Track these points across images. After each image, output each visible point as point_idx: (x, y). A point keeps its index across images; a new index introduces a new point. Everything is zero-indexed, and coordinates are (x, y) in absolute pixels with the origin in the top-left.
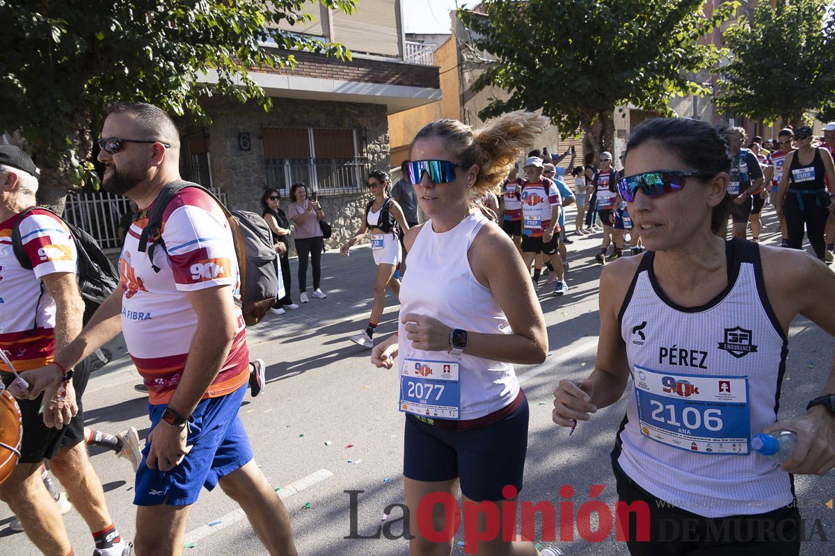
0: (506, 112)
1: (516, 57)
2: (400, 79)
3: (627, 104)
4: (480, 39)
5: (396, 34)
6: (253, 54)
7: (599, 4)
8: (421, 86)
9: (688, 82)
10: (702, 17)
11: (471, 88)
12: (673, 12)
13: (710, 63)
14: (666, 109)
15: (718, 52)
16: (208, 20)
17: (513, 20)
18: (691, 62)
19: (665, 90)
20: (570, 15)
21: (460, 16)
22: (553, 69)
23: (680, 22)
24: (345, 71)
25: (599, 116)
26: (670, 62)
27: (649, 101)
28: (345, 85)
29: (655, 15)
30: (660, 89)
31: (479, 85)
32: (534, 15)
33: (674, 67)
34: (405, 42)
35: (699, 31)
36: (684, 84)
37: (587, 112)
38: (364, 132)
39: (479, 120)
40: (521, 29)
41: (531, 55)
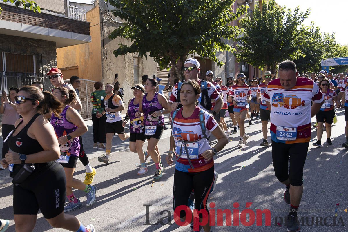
0: (130, 53)
1: (135, 22)
2: (66, 28)
3: (195, 54)
4: (115, 10)
5: (64, 1)
8: (78, 33)
10: (232, 11)
11: (109, 37)
12: (219, 7)
13: (236, 36)
14: (214, 58)
15: (240, 30)
19: (214, 48)
23: (222, 13)
24: (29, 18)
25: (180, 58)
26: (217, 33)
27: (206, 52)
29: (210, 8)
30: (211, 46)
31: (113, 36)
33: (219, 36)
34: (69, 6)
35: (230, 18)
36: (224, 45)
37: (174, 56)
38: (41, 58)
39: (114, 56)
40: (138, 7)
41: (144, 21)
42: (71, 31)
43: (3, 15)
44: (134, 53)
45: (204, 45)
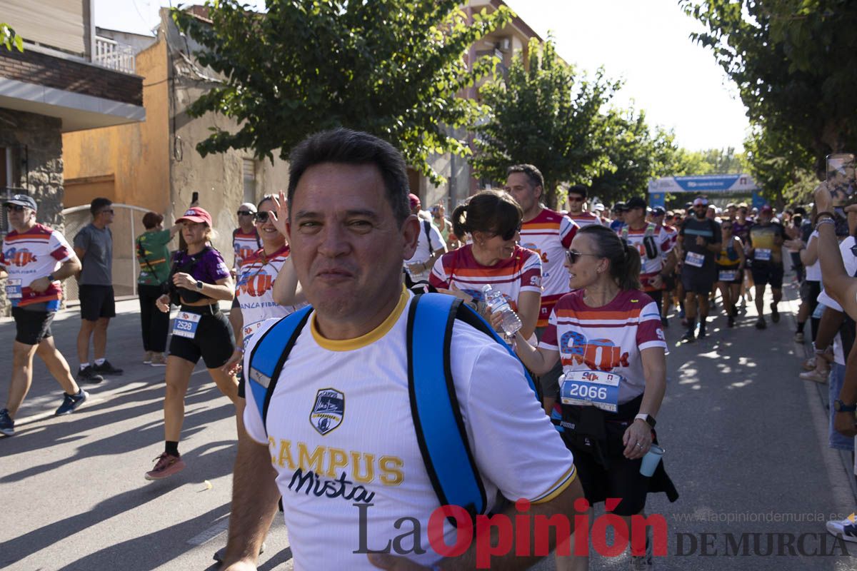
0: (235, 148)
1: (248, 80)
2: (86, 86)
4: (202, 52)
5: (82, 25)
7: (354, 33)
8: (116, 99)
9: (448, 138)
10: (464, 69)
12: (434, 57)
13: (471, 120)
14: (424, 166)
15: (479, 108)
17: (245, 34)
18: (453, 117)
19: (423, 144)
20: (317, 39)
21: (175, 17)
22: (296, 101)
23: (441, 70)
26: (430, 112)
27: (406, 154)
28: (4, 83)
29: (415, 57)
30: (418, 141)
31: (198, 109)
32: (273, 32)
33: (434, 120)
34: (94, 37)
35: (459, 83)
36: (445, 140)
38: (24, 152)
39: (197, 155)
40: (256, 46)
41: (268, 80)
42: (97, 96)
44: (246, 151)
45: (403, 138)
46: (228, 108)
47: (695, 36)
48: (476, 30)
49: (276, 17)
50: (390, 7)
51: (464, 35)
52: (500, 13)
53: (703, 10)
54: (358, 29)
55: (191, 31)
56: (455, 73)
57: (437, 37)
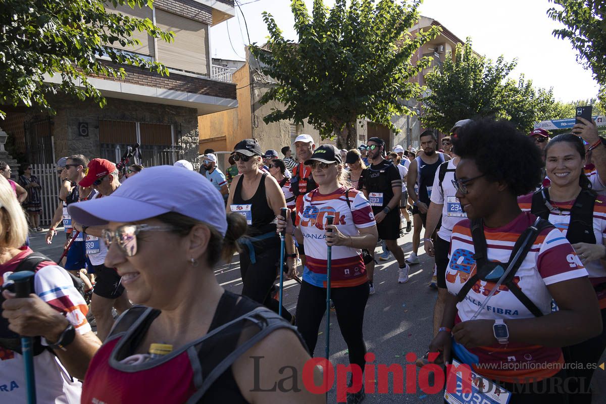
0: (284, 119)
1: (290, 81)
2: (207, 91)
3: (364, 119)
4: (265, 67)
5: (205, 59)
6: (92, 65)
7: (345, 50)
8: (223, 97)
9: (402, 107)
10: (410, 65)
11: (259, 101)
12: (392, 60)
13: (415, 95)
14: (389, 123)
15: (420, 88)
16: (55, 37)
17: (288, 56)
18: (404, 94)
19: (388, 111)
20: (326, 56)
21: (252, 50)
22: (315, 91)
23: (397, 67)
24: (165, 82)
25: (346, 125)
26: (391, 92)
27: (378, 117)
28: (165, 92)
29: (381, 61)
30: (385, 110)
31: (265, 99)
32: (302, 54)
33: (393, 96)
34: (211, 65)
35: (409, 74)
36: (400, 108)
37: (338, 122)
38: (180, 127)
41: (301, 80)
42: (214, 96)
43: (136, 79)
44: (290, 120)
45: (377, 108)
46: (281, 98)
47: (556, 32)
48: (417, 42)
49: (303, 46)
50: (367, 33)
51: (410, 45)
52: (433, 30)
53: (564, 15)
54: (348, 48)
55: (260, 58)
56: (404, 68)
57: (394, 49)
